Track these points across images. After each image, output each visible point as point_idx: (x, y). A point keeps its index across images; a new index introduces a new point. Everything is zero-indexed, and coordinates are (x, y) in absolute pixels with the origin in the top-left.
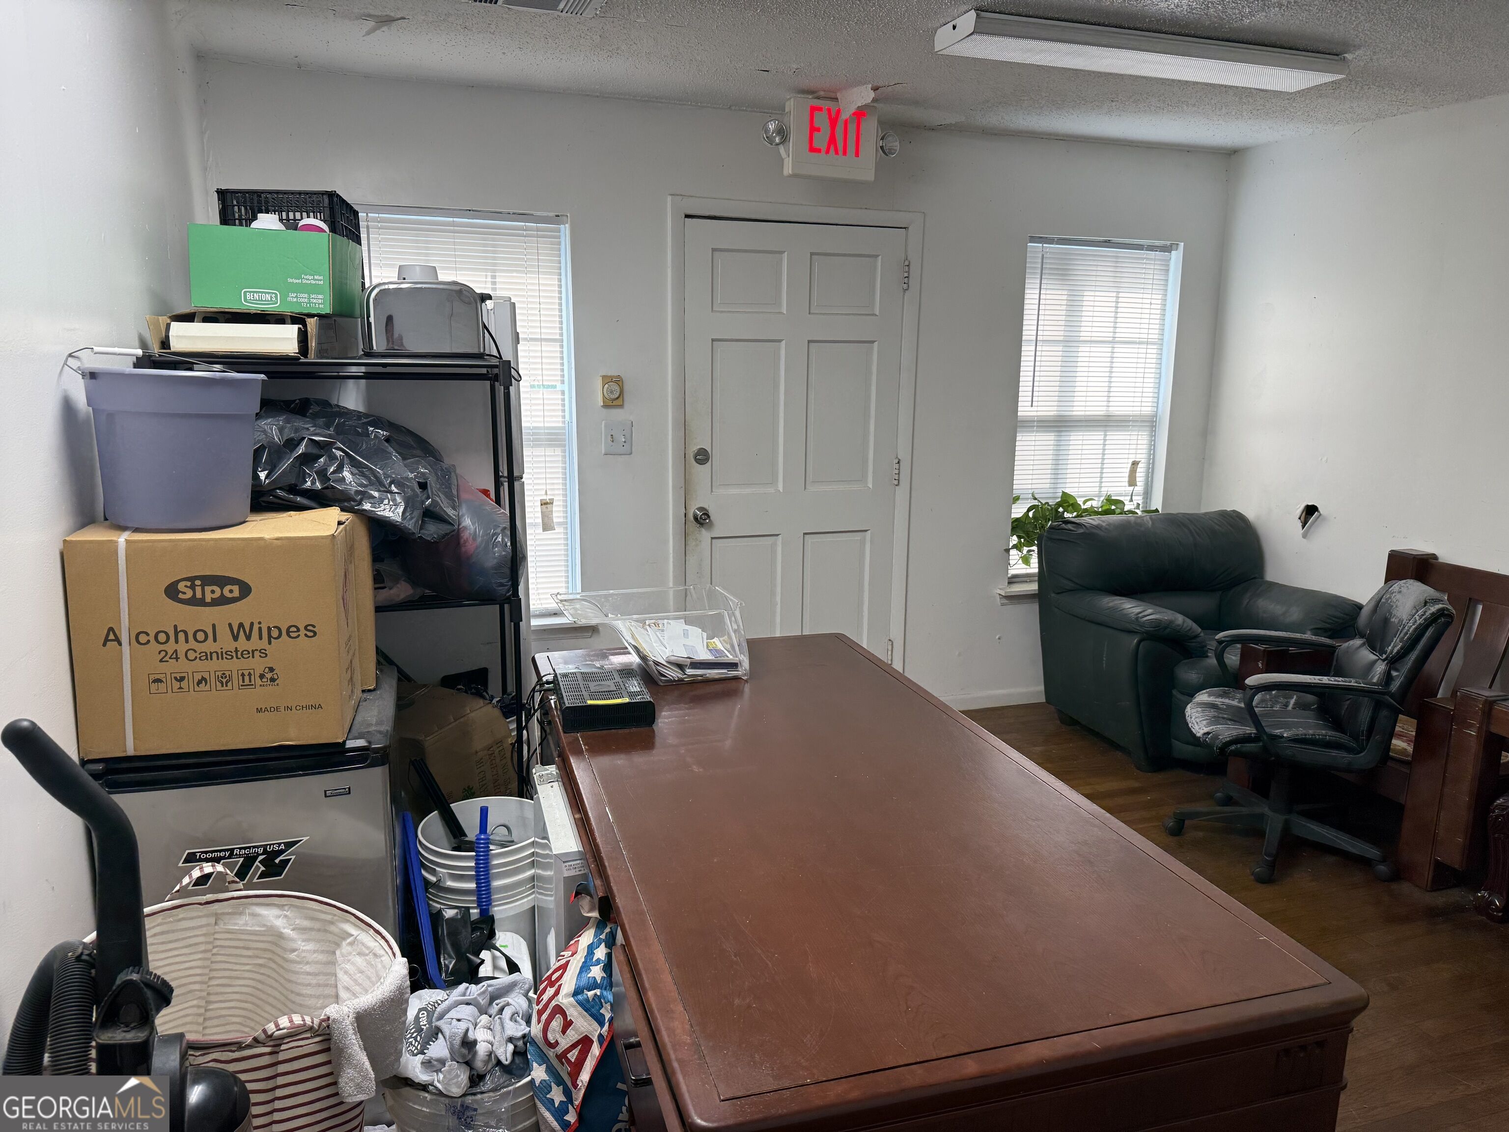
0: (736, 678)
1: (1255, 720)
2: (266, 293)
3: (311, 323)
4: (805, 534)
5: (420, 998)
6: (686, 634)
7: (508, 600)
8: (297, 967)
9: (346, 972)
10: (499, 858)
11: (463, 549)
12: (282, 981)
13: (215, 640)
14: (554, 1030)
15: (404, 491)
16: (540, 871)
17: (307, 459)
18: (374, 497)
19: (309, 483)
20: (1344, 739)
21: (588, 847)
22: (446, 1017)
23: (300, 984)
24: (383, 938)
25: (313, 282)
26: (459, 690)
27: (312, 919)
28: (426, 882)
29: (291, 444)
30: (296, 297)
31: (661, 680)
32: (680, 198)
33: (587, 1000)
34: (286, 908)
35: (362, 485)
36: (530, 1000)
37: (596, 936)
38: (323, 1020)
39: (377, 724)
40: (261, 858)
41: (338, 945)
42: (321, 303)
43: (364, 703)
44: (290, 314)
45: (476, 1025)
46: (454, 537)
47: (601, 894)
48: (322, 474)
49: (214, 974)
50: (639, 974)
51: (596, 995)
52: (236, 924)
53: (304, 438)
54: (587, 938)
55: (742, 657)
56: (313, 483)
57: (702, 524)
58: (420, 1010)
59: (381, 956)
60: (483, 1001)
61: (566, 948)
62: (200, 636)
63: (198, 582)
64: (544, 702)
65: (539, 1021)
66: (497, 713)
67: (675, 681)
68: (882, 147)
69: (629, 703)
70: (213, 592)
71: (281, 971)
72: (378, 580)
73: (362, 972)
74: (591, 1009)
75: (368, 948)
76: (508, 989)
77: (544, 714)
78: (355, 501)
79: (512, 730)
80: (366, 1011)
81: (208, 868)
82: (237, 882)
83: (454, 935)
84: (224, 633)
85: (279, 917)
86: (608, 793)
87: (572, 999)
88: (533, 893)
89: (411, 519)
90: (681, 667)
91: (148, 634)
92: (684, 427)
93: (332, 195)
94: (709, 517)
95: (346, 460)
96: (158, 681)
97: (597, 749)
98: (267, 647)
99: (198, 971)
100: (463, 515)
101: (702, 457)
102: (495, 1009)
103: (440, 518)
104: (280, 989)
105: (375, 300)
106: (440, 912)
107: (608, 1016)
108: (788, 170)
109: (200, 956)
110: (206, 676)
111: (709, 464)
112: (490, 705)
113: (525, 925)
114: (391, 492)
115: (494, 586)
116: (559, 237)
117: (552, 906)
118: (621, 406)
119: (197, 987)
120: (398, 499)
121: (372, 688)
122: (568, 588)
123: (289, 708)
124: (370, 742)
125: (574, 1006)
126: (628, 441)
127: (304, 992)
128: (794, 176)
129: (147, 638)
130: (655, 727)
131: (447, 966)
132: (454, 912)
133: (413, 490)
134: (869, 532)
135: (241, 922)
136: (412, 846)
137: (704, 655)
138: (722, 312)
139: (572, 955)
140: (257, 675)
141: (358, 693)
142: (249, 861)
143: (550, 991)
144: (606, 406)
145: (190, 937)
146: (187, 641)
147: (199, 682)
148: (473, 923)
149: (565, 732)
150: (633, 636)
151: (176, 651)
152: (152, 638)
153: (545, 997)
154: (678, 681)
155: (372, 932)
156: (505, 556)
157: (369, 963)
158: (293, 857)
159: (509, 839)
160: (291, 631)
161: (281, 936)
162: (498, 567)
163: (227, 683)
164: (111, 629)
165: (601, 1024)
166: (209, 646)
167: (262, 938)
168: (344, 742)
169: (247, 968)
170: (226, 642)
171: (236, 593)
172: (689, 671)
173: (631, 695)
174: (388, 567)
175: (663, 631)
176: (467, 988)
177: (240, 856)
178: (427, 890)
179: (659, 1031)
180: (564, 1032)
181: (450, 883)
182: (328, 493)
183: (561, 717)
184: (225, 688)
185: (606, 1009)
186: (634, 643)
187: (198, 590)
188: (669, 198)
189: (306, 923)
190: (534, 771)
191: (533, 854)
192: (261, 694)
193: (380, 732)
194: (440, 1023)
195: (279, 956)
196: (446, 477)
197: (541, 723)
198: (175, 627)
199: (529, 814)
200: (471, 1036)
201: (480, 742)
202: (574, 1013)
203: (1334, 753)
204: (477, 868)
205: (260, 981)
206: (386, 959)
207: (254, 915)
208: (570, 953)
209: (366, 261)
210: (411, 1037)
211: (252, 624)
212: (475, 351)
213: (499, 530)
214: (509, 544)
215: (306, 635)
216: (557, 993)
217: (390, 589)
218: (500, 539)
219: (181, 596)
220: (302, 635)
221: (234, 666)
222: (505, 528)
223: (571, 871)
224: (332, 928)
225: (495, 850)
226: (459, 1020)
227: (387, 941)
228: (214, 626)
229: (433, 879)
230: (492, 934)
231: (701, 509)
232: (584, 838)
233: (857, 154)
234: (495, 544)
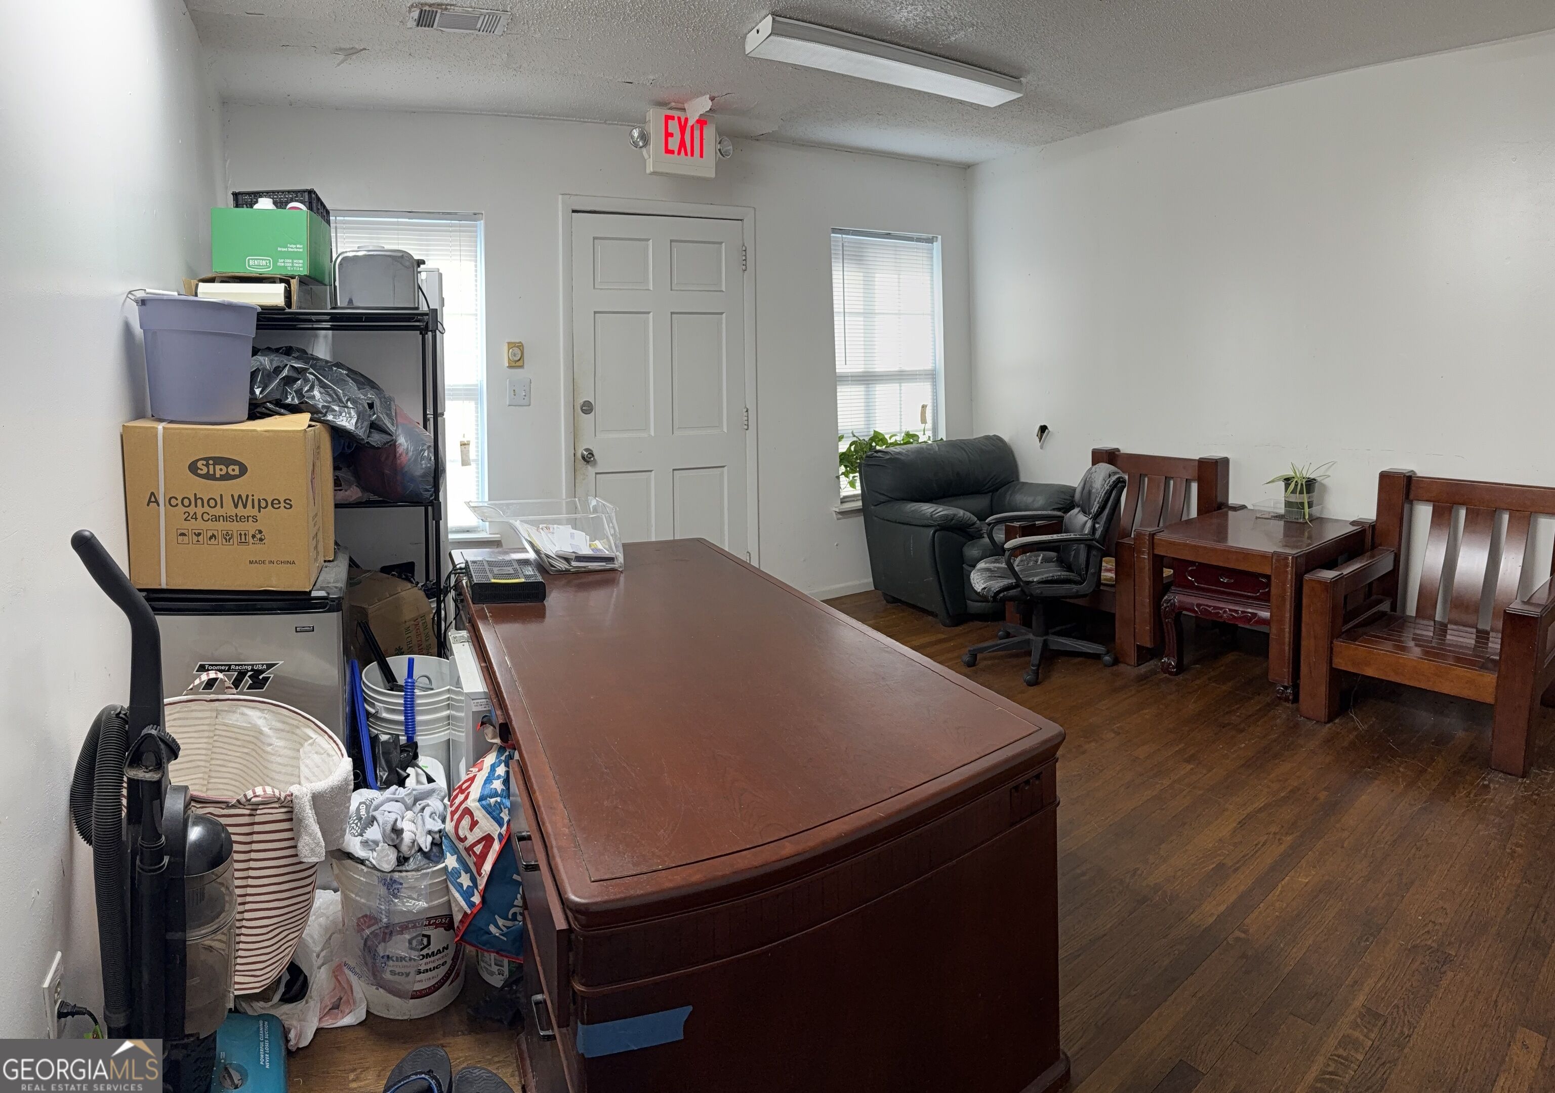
0: (613, 570)
1: (1015, 574)
2: (262, 260)
3: (294, 283)
4: (674, 470)
5: (361, 795)
6: (572, 536)
7: (431, 503)
8: (273, 758)
9: (307, 766)
10: (422, 699)
11: (399, 462)
12: (261, 767)
13: (222, 507)
14: (463, 828)
15: (357, 407)
16: (453, 713)
17: (289, 381)
18: (335, 411)
19: (290, 399)
20: (1072, 576)
21: (491, 687)
22: (381, 809)
23: (273, 771)
24: (335, 742)
25: (295, 250)
26: (393, 575)
27: (284, 722)
28: (368, 714)
29: (278, 370)
30: (284, 262)
31: (551, 570)
32: (569, 196)
33: (490, 805)
34: (266, 712)
35: (326, 402)
36: (445, 806)
37: (497, 758)
38: (289, 796)
39: (334, 582)
40: (249, 673)
41: (302, 745)
42: (300, 267)
43: (325, 569)
44: (279, 276)
45: (403, 818)
46: (392, 446)
47: (501, 721)
48: (299, 392)
49: (214, 756)
50: (530, 779)
51: (496, 801)
52: (230, 720)
53: (287, 365)
54: (490, 759)
55: (618, 553)
56: (293, 399)
57: (588, 462)
58: (361, 803)
59: (332, 756)
60: (409, 801)
61: (474, 766)
62: (212, 503)
63: (211, 462)
64: (458, 582)
65: (452, 820)
66: (422, 594)
67: (562, 571)
68: (720, 150)
69: (524, 582)
70: (221, 470)
71: (261, 760)
72: (337, 483)
73: (318, 767)
74: (493, 812)
75: (323, 749)
76: (428, 794)
77: (458, 595)
78: (321, 413)
79: (433, 608)
80: (319, 793)
81: (212, 675)
82: (231, 688)
83: (386, 754)
84: (228, 501)
85: (260, 718)
86: (506, 647)
87: (477, 804)
88: (449, 729)
89: (362, 428)
90: (567, 560)
91: (177, 499)
92: (573, 387)
93: (311, 192)
94: (593, 455)
95: (316, 382)
96: (183, 534)
97: (500, 617)
98: (257, 514)
99: (204, 752)
100: (399, 435)
101: (587, 408)
102: (418, 807)
103: (383, 430)
104: (259, 772)
105: (341, 264)
106: (377, 736)
107: (506, 819)
108: (650, 169)
109: (205, 740)
110: (216, 533)
111: (593, 413)
112: (416, 588)
113: (443, 754)
114: (347, 407)
115: (421, 491)
116: (476, 232)
117: (463, 740)
118: (522, 367)
119: (202, 763)
120: (353, 413)
121: (331, 559)
122: (478, 498)
123: (271, 562)
124: (328, 594)
125: (479, 809)
126: (528, 395)
127: (277, 777)
128: (654, 173)
129: (177, 502)
130: (545, 602)
131: (381, 777)
132: (388, 737)
133: (364, 407)
134: (726, 468)
135: (234, 719)
136: (357, 685)
137: (586, 551)
138: (601, 289)
139: (479, 771)
140: (250, 535)
141: (321, 559)
142: (242, 675)
143: (461, 797)
144: (510, 367)
145: (199, 725)
146: (203, 506)
147: (211, 538)
148: (401, 746)
149: (474, 604)
150: (529, 535)
151: (195, 513)
152: (179, 502)
153: (457, 801)
154: (566, 571)
155: (326, 736)
156: (430, 468)
157: (323, 761)
158: (272, 676)
159: (430, 687)
160: (274, 503)
161: (261, 732)
162: (424, 476)
163: (230, 539)
164: (152, 494)
165: (501, 825)
166: (218, 511)
167: (246, 732)
168: (310, 592)
169: (238, 754)
170: (229, 509)
171: (237, 472)
172: (574, 564)
173: (526, 577)
174: (344, 474)
175: (553, 533)
176: (397, 790)
177: (235, 671)
178: (368, 718)
179: (544, 824)
180: (471, 829)
181: (385, 715)
182: (303, 406)
183: (470, 592)
184: (228, 543)
185: (505, 814)
186: (529, 539)
187: (211, 467)
188: (560, 197)
189: (279, 725)
190: (450, 634)
191: (448, 699)
192: (253, 550)
193: (336, 587)
194: (375, 813)
195: (260, 748)
196: (387, 402)
197: (455, 601)
198: (195, 495)
199: (446, 670)
200: (399, 825)
201: (408, 614)
202: (480, 814)
203: (1067, 586)
204: (405, 705)
205: (245, 765)
206: (336, 758)
207: (243, 714)
208: (477, 769)
209: (333, 240)
210: (353, 823)
211: (247, 496)
212: (412, 306)
213: (425, 447)
214: (433, 458)
215: (285, 507)
216: (466, 798)
217: (346, 491)
218: (426, 454)
219: (199, 471)
220: (282, 507)
221: (235, 527)
222: (430, 446)
223: (479, 706)
224: (298, 731)
225: (417, 692)
226: (389, 812)
227: (337, 745)
228: (221, 495)
229: (372, 711)
230: (416, 756)
231: (586, 450)
232: (489, 681)
233: (701, 156)
234: (422, 458)
